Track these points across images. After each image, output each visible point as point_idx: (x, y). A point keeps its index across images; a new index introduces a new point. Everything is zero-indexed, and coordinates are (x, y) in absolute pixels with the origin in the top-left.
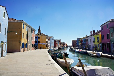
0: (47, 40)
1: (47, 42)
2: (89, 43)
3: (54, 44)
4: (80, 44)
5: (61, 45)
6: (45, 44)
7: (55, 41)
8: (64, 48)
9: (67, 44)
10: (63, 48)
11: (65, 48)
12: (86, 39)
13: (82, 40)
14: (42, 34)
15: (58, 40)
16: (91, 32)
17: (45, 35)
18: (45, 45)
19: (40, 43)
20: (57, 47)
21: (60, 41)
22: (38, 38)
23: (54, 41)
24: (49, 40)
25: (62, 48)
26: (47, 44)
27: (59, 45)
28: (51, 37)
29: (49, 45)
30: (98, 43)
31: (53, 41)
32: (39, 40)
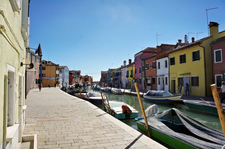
0: (57, 72)
1: (56, 75)
2: (122, 77)
3: (68, 79)
4: (112, 79)
5: (82, 79)
6: (53, 78)
7: (71, 73)
8: (86, 85)
9: (92, 79)
10: (84, 86)
11: (88, 85)
12: (119, 71)
13: (113, 73)
14: (49, 62)
15: (76, 72)
16: (125, 62)
17: (53, 65)
18: (54, 81)
19: (46, 78)
20: (74, 84)
21: (78, 73)
22: (43, 69)
23: (69, 73)
24: (61, 72)
25: (82, 85)
26: (58, 79)
27: (77, 80)
28: (63, 68)
29: (60, 80)
30: (132, 79)
31: (67, 74)
32: (43, 72)
